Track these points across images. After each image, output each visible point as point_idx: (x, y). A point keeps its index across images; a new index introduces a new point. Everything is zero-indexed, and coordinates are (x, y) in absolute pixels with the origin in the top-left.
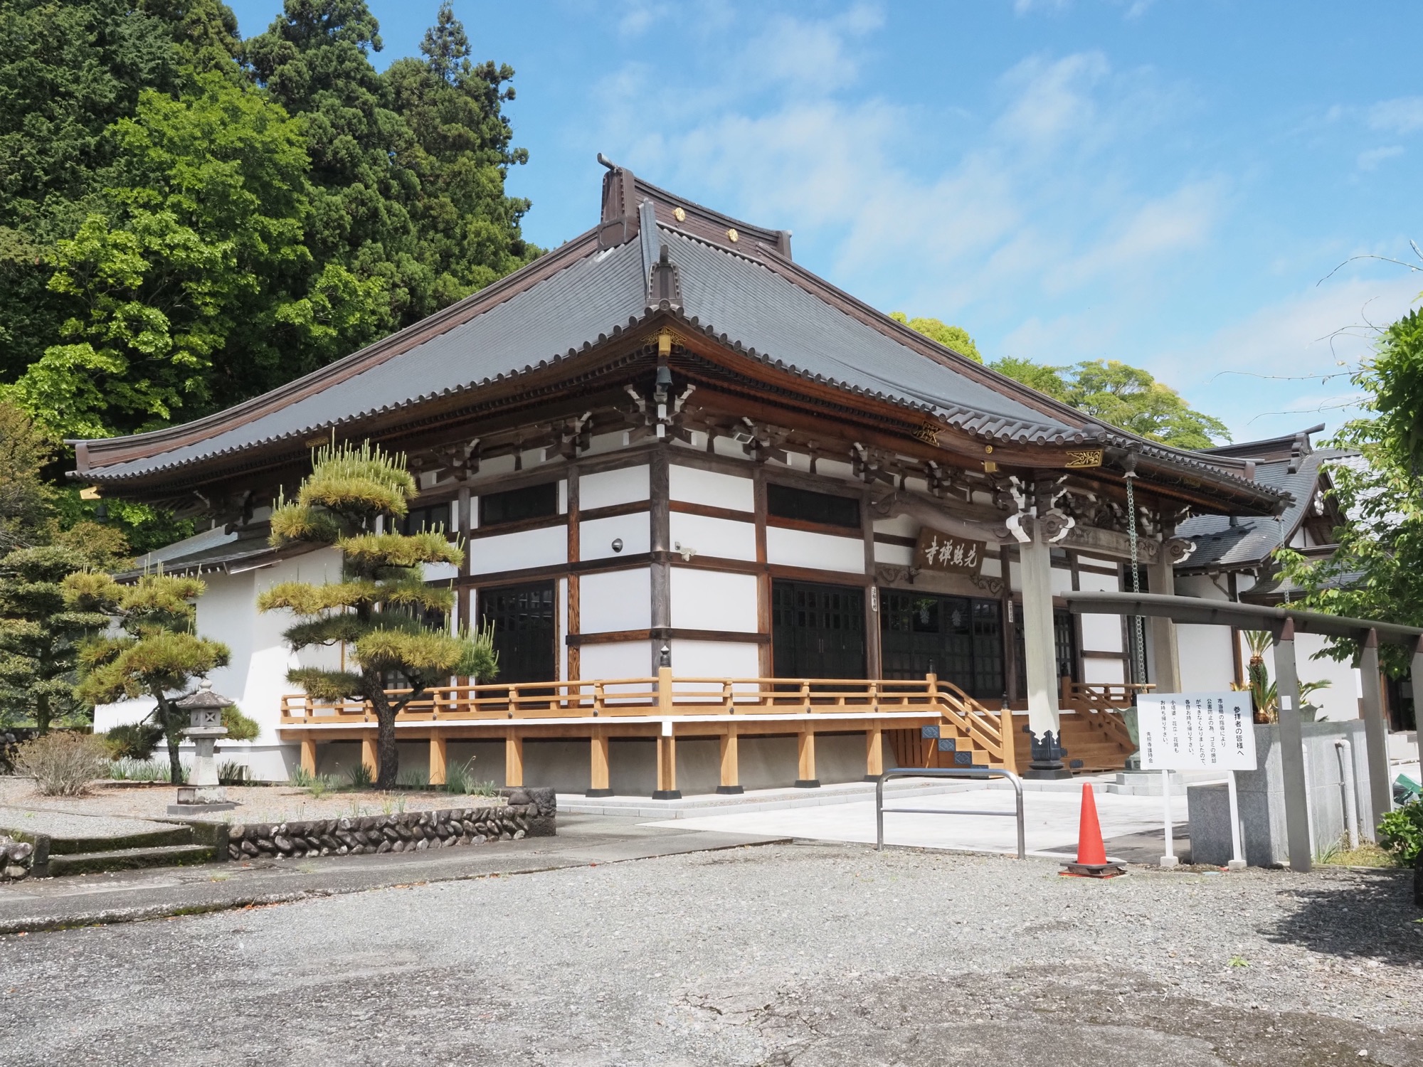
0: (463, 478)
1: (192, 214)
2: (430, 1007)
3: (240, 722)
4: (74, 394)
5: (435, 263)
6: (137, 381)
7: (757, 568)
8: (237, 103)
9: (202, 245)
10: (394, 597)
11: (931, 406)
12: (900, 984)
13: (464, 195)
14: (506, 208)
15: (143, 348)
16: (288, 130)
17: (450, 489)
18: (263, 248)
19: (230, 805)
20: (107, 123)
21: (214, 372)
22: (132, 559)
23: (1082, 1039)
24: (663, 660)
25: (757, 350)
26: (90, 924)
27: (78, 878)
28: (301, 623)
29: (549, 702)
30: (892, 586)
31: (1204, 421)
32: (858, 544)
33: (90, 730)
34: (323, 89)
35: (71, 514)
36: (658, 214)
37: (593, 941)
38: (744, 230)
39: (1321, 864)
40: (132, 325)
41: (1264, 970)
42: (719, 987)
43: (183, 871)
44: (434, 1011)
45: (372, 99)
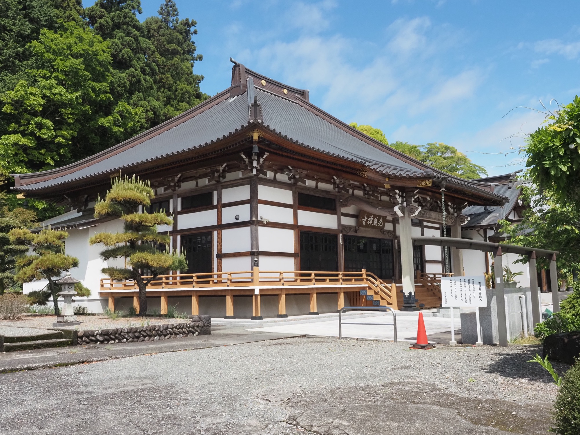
0: (175, 190)
1: (63, 80)
2: (156, 401)
3: (83, 289)
4: (14, 155)
5: (164, 101)
6: (40, 150)
7: (294, 227)
8: (82, 35)
9: (67, 93)
10: (145, 238)
11: (364, 161)
12: (341, 390)
13: (176, 74)
14: (193, 79)
15: (42, 136)
16: (103, 46)
17: (169, 195)
18: (93, 95)
19: (79, 323)
20: (27, 42)
21: (72, 146)
22: (39, 223)
23: (408, 409)
24: (255, 264)
25: (293, 139)
26: (20, 370)
27: (16, 352)
28: (107, 249)
29: (209, 281)
30: (349, 234)
31: (477, 168)
32: (335, 217)
33: (21, 293)
34: (117, 29)
35: (13, 205)
36: (255, 83)
37: (222, 375)
38: (290, 89)
39: (512, 344)
40: (38, 126)
41: (481, 383)
42: (270, 392)
43: (59, 349)
44: (157, 402)
45: (138, 33)
